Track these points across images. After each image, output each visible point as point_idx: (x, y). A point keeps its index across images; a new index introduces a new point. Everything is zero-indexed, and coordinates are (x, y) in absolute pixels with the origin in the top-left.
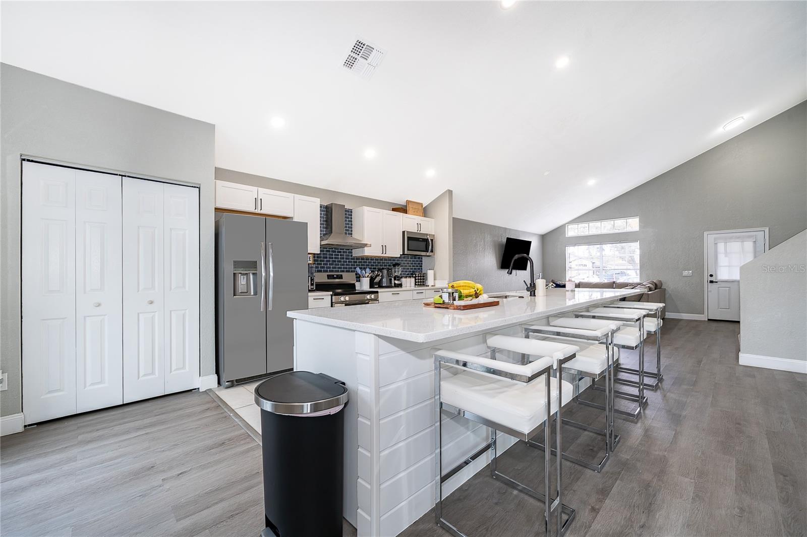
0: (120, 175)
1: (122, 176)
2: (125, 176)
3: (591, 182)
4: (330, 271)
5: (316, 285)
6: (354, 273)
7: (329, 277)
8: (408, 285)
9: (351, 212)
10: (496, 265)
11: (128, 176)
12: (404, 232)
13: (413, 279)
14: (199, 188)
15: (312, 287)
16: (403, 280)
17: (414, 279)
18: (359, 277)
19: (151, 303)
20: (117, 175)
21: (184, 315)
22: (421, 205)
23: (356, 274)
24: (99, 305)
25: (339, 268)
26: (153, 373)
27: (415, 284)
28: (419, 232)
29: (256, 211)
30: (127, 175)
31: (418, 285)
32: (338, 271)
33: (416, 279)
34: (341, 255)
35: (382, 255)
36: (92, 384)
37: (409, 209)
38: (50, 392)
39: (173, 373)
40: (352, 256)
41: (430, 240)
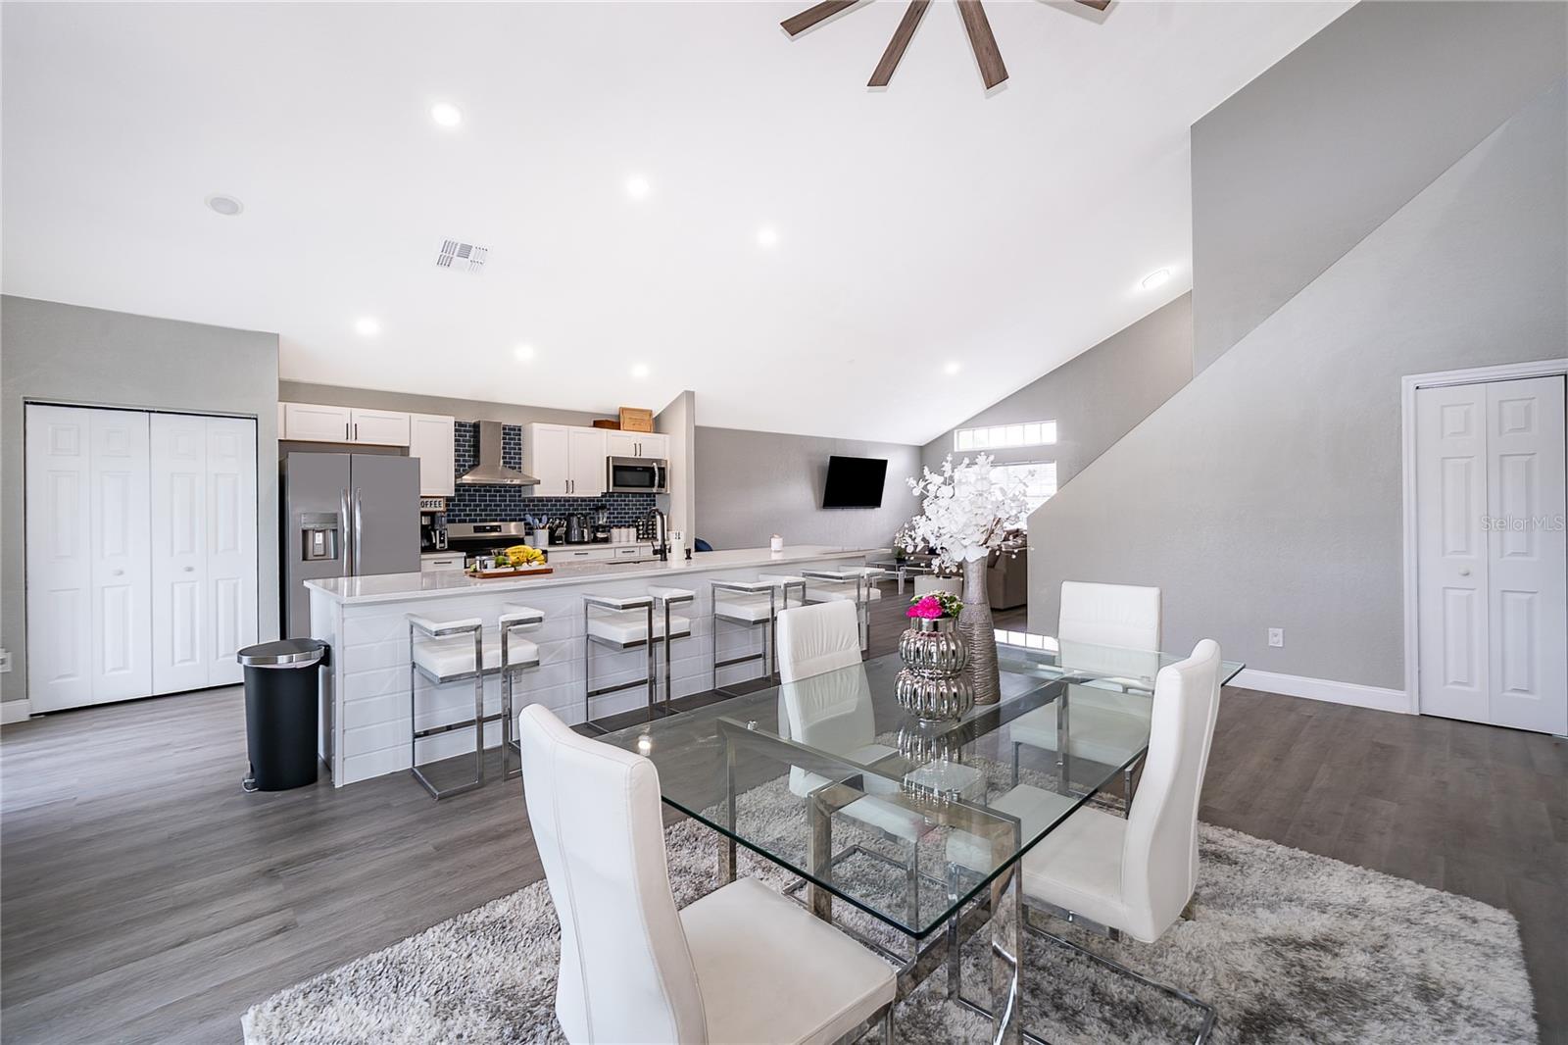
0: (147, 411)
1: (150, 412)
2: (153, 412)
3: (952, 368)
4: (481, 521)
5: (448, 542)
6: (523, 523)
7: (477, 529)
8: (624, 539)
9: (520, 430)
10: (813, 501)
11: (158, 412)
12: (608, 458)
13: (633, 531)
14: (256, 419)
15: (442, 545)
16: (615, 531)
17: (635, 529)
18: (532, 529)
19: (190, 569)
20: (142, 411)
21: (235, 586)
22: (650, 413)
23: (526, 524)
24: (121, 573)
25: (496, 515)
26: (192, 658)
27: (638, 538)
28: (638, 456)
29: (349, 441)
30: (156, 410)
31: (643, 538)
32: (496, 521)
33: (638, 530)
34: (500, 496)
35: (567, 495)
36: (114, 669)
37: (625, 421)
38: (60, 677)
39: (220, 659)
40: (520, 496)
41: (656, 470)
